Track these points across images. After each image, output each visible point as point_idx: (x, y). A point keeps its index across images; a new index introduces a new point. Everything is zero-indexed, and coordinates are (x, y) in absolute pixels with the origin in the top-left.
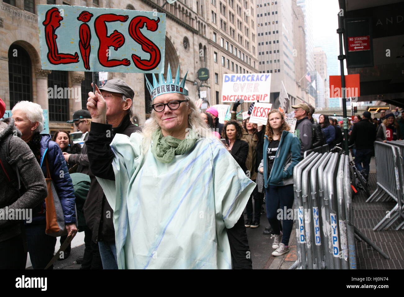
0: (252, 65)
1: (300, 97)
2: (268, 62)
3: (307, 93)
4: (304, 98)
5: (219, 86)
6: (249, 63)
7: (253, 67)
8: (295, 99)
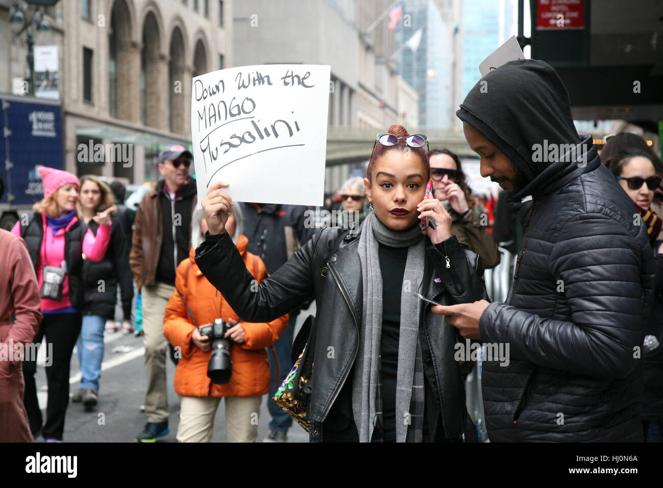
1: (370, 85)
3: (393, 73)
4: (381, 91)
8: (351, 91)
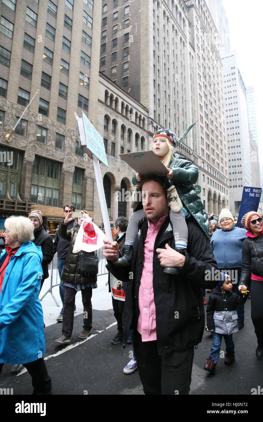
0: (225, 182)
2: (233, 179)
5: (205, 197)
6: (223, 181)
7: (226, 184)
